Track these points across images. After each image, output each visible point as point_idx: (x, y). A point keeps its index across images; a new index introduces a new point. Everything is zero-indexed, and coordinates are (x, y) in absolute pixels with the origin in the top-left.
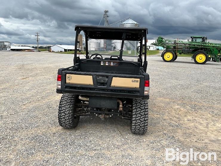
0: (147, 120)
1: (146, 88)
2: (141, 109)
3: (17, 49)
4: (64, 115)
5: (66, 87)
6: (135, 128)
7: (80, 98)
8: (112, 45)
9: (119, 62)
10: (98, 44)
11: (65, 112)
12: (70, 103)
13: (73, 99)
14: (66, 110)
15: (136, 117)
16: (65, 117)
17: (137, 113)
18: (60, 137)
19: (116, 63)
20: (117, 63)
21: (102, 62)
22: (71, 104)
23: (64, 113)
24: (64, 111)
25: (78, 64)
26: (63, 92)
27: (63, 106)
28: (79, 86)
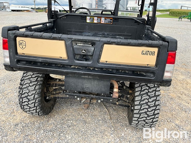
0: (158, 113)
1: (168, 67)
2: (149, 96)
3: (17, 10)
4: (27, 100)
5: (18, 61)
6: (137, 124)
7: (52, 75)
8: (103, 6)
9: (113, 18)
10: (90, 4)
11: (29, 97)
12: (36, 83)
13: (40, 75)
14: (29, 94)
15: (140, 110)
16: (29, 104)
17: (142, 103)
18: (22, 132)
19: (109, 20)
20: (111, 20)
21: (88, 18)
22: (36, 85)
23: (27, 98)
24: (26, 95)
25: (52, 20)
26: (15, 69)
27: (25, 88)
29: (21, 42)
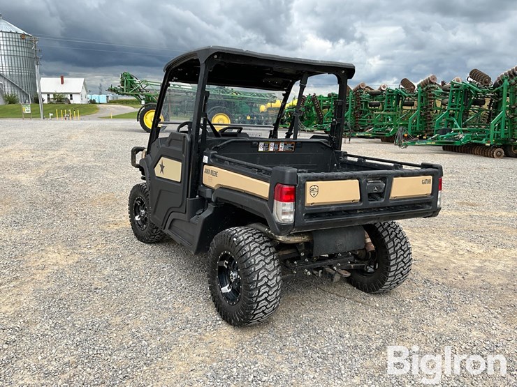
9: (295, 142)
20: (292, 145)
21: (261, 144)
28: (333, 208)
29: (313, 187)
